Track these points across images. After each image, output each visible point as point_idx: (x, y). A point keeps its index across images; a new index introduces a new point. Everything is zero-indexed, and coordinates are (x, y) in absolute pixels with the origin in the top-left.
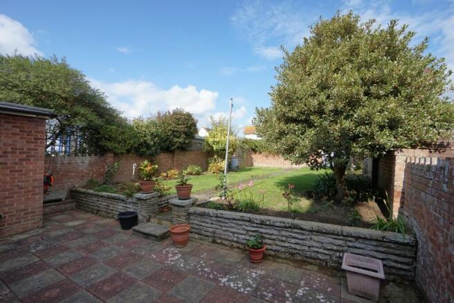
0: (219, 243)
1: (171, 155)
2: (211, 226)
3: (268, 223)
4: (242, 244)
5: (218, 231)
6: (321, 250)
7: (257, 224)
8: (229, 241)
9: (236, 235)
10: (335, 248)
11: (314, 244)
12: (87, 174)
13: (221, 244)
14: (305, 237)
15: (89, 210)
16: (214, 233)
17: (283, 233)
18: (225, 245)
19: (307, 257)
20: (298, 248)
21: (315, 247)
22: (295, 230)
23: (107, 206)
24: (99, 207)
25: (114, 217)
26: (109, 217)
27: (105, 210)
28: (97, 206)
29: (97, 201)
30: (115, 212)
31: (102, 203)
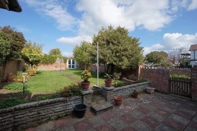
8: (125, 96)
9: (127, 93)
14: (139, 87)
17: (136, 88)
23: (35, 114)
24: (18, 122)
25: (52, 118)
26: (43, 123)
27: (33, 119)
28: (13, 122)
29: (11, 117)
30: (50, 115)
31: (25, 115)
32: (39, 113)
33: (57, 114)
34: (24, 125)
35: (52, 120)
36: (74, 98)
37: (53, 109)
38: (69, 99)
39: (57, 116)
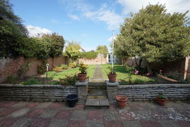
0: (136, 101)
1: (52, 59)
2: (131, 93)
3: (161, 87)
4: (148, 98)
5: (135, 95)
6: (181, 94)
7: (156, 88)
8: (141, 98)
9: (145, 95)
10: (186, 92)
11: (178, 92)
12: (3, 72)
13: (137, 101)
14: (175, 90)
15: (20, 99)
16: (133, 96)
17: (167, 90)
18: (140, 101)
19: (176, 98)
20: (172, 95)
21: (179, 93)
22: (171, 88)
23: (41, 94)
24: (32, 96)
25: (52, 100)
26: (45, 101)
27: (40, 97)
28: (30, 95)
29: (29, 91)
30: (51, 97)
31: (35, 92)
32: (43, 94)
33: (56, 98)
34: (35, 99)
35: (52, 101)
36: (69, 88)
37: (53, 93)
38: (65, 87)
39: (55, 100)
